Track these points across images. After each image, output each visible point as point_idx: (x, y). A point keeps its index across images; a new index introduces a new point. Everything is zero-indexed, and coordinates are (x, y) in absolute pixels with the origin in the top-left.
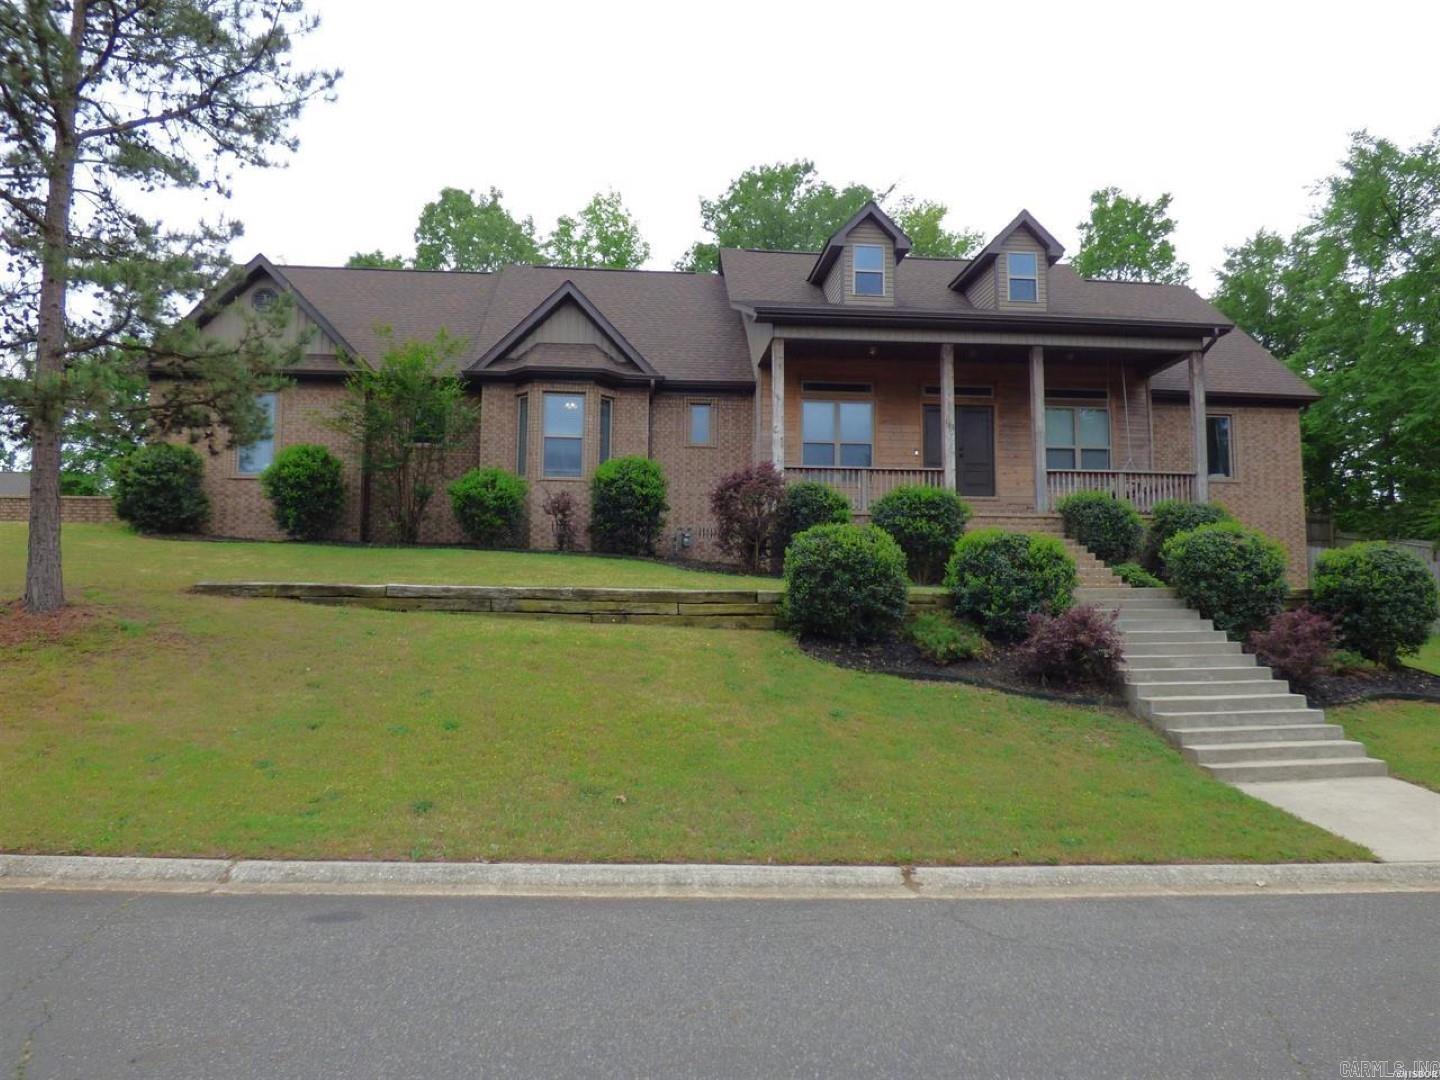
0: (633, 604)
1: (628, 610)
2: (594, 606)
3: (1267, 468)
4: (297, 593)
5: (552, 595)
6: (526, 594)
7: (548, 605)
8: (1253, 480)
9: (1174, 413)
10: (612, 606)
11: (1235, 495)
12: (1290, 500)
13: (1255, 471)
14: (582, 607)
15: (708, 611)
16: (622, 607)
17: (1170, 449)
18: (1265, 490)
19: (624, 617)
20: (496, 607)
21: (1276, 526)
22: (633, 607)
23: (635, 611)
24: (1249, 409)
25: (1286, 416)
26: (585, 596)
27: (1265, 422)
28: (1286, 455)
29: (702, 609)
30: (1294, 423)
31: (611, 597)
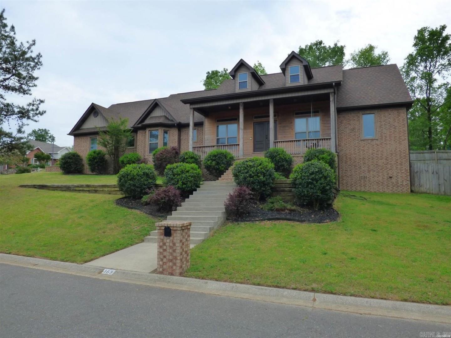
0: (98, 188)
1: (97, 190)
2: (90, 189)
3: (390, 132)
4: (36, 186)
5: (82, 186)
6: (77, 186)
7: (81, 189)
8: (384, 137)
9: (350, 115)
10: (94, 189)
11: (376, 144)
12: (401, 144)
13: (385, 134)
14: (87, 189)
15: (115, 190)
16: (96, 189)
17: (348, 129)
18: (390, 141)
19: (96, 191)
20: (71, 189)
21: (395, 155)
22: (98, 189)
23: (99, 190)
24: (382, 110)
25: (399, 111)
26: (88, 186)
27: (390, 114)
28: (400, 126)
29: (113, 189)
30: (404, 113)
31: (94, 186)
